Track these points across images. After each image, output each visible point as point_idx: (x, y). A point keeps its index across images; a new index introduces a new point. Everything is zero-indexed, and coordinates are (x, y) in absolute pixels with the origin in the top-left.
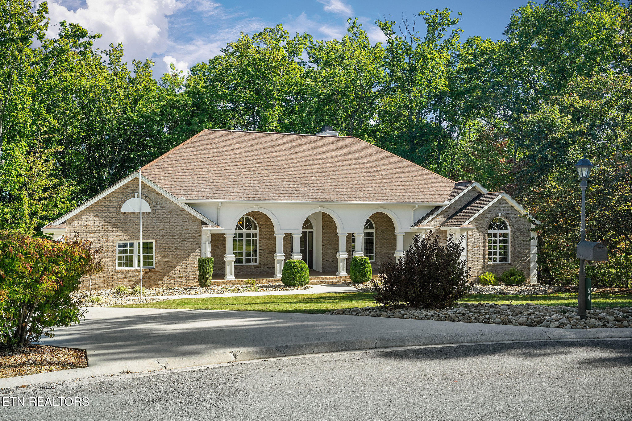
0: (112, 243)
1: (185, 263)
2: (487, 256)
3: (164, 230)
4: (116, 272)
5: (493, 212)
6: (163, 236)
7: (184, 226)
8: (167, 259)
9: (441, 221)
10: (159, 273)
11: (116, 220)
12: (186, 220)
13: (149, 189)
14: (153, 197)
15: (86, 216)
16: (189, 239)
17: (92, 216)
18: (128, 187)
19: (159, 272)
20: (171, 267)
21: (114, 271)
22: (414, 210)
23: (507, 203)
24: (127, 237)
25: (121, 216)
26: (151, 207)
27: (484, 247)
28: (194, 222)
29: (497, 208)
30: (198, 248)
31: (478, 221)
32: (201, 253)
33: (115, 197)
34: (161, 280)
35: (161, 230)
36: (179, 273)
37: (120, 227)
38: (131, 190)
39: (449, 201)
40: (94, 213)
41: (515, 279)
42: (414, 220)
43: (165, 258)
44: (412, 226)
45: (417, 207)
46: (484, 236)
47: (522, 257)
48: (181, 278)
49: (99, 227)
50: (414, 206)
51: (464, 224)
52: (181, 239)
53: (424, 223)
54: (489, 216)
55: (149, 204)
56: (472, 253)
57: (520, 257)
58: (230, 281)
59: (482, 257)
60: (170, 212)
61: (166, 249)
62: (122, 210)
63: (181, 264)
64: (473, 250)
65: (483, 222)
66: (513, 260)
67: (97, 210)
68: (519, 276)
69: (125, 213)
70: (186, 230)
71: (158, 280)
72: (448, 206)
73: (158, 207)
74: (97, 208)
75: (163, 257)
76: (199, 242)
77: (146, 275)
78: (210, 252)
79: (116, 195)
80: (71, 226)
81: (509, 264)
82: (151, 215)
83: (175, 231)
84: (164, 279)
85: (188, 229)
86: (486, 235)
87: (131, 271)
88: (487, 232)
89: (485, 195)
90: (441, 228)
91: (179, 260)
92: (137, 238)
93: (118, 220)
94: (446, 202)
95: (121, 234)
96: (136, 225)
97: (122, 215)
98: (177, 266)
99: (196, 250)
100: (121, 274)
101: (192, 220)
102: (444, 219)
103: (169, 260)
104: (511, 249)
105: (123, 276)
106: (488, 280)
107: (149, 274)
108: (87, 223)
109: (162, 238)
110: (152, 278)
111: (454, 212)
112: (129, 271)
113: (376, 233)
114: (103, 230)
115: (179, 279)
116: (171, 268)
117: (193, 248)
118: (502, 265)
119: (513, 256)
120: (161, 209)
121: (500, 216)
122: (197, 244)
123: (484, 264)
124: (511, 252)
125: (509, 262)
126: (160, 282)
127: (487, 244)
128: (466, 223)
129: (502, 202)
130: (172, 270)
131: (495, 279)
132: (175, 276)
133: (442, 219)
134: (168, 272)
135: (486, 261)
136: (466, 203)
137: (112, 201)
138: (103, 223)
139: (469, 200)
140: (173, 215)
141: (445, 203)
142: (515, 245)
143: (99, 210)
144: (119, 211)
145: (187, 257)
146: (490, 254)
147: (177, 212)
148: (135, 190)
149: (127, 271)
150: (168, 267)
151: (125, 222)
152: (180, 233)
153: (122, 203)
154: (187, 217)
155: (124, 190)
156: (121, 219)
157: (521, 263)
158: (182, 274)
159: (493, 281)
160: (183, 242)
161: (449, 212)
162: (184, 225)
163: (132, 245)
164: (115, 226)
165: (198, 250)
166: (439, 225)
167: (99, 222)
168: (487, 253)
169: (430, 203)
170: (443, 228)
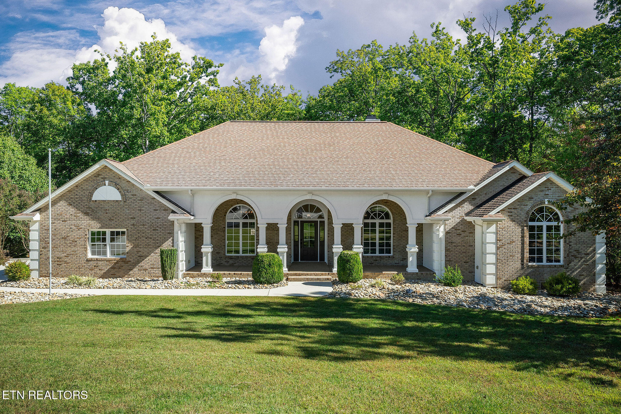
0: (83, 231)
1: (156, 253)
2: (527, 255)
3: (135, 218)
4: (88, 261)
5: (535, 198)
6: (133, 225)
7: (156, 215)
8: (138, 248)
9: (467, 211)
10: (129, 263)
11: (87, 208)
12: (157, 209)
13: (120, 177)
14: (124, 185)
15: (59, 205)
16: (160, 228)
17: (64, 204)
18: (99, 175)
19: (130, 261)
20: (142, 256)
21: (85, 259)
22: (429, 197)
23: (558, 187)
24: (99, 225)
25: (92, 205)
26: (122, 195)
27: (523, 244)
28: (166, 210)
29: (542, 194)
30: (170, 238)
31: (513, 210)
32: (173, 243)
33: (87, 185)
34: (132, 270)
35: (131, 218)
36: (150, 263)
37: (91, 215)
38: (102, 178)
39: (475, 186)
40: (67, 202)
41: (562, 288)
42: (429, 209)
43: (136, 248)
44: (427, 216)
45: (430, 193)
46: (523, 230)
47: (582, 258)
48: (153, 268)
49: (71, 215)
50: (427, 192)
51: (490, 214)
52: (153, 228)
53: (441, 212)
54: (530, 204)
55: (120, 192)
56: (504, 250)
57: (578, 257)
58: (204, 274)
59: (519, 256)
60: (141, 200)
61: (136, 238)
62: (94, 198)
63: (153, 254)
64: (506, 247)
65: (520, 212)
66: (568, 261)
67: (70, 198)
68: (570, 284)
69: (96, 201)
70: (157, 218)
71: (129, 270)
72: (474, 191)
73: (129, 195)
74: (69, 196)
75: (133, 247)
76: (171, 232)
77: (117, 265)
78: (183, 242)
79: (87, 183)
80: (45, 214)
81: (561, 266)
82: (122, 203)
83: (146, 220)
84: (135, 269)
85: (159, 218)
86: (525, 228)
87: (102, 260)
88: (527, 223)
89: (529, 177)
90: (466, 218)
91: (150, 250)
92: (108, 227)
93: (89, 208)
94: (472, 187)
95: (92, 222)
96: (107, 213)
97: (93, 203)
98: (148, 256)
99: (168, 240)
100: (92, 262)
101: (164, 209)
102: (471, 208)
103: (140, 250)
104: (564, 247)
105: (95, 265)
106: (521, 287)
107: (120, 263)
108: (60, 211)
109: (132, 226)
110: (123, 268)
111: (485, 199)
112: (101, 260)
113: (393, 223)
114: (75, 218)
115: (151, 269)
116: (142, 258)
117: (165, 238)
118: (550, 266)
119: (567, 256)
120: (132, 197)
121: (546, 203)
122: (169, 233)
123: (522, 265)
124: (565, 251)
125: (562, 263)
126: (131, 272)
127: (527, 240)
128: (493, 213)
129: (548, 184)
130: (143, 260)
131: (531, 287)
132: (147, 267)
133: (468, 207)
134: (139, 262)
135: (525, 261)
136: (502, 188)
137: (84, 190)
138: (75, 211)
139: (507, 185)
140: (143, 203)
141: (469, 188)
142: (570, 242)
143: (71, 198)
144: (90, 199)
145: (159, 247)
146: (531, 252)
147: (148, 200)
148: (106, 178)
149: (98, 260)
150: (139, 256)
151: (96, 210)
152: (151, 222)
153: (93, 191)
154: (159, 205)
155: (95, 178)
156: (92, 207)
157: (581, 265)
158: (154, 265)
159: (528, 289)
160: (154, 231)
161: (478, 200)
162: (155, 213)
163: (104, 233)
164: (86, 214)
165: (170, 240)
166: (464, 215)
167: (72, 210)
168: (527, 250)
169: (448, 188)
170: (468, 219)
